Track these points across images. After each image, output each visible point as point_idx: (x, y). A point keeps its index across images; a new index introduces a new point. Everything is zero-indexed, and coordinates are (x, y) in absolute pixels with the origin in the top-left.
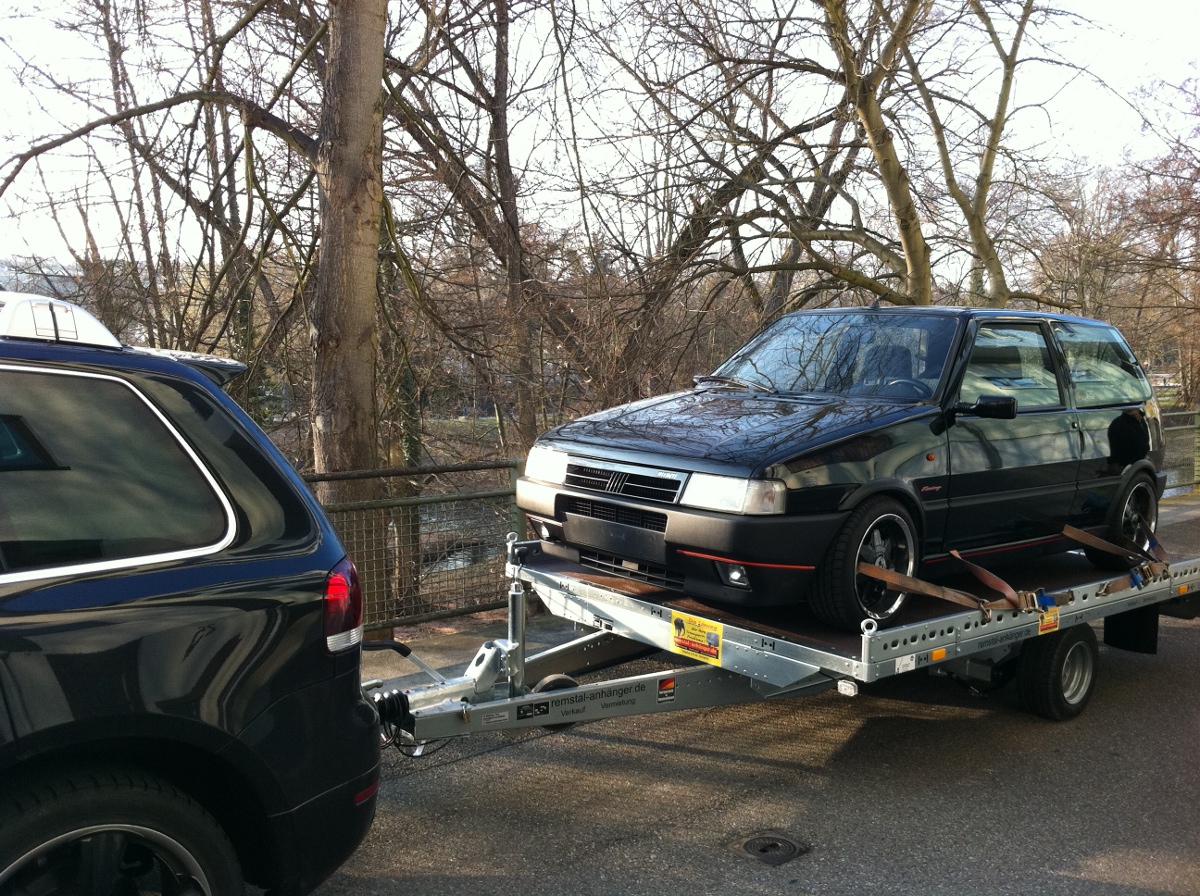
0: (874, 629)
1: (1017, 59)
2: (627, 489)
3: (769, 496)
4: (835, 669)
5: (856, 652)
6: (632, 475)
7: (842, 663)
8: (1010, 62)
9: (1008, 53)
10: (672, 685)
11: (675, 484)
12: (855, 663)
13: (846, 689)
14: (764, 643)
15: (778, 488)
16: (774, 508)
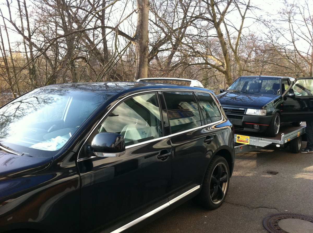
0: (284, 135)
1: (245, 17)
2: (232, 112)
3: (264, 112)
4: (275, 143)
5: (280, 139)
6: (233, 109)
7: (277, 141)
8: (243, 18)
9: (243, 16)
10: (242, 148)
11: (244, 111)
12: (280, 141)
13: (278, 146)
14: (259, 139)
15: (265, 111)
16: (264, 114)
